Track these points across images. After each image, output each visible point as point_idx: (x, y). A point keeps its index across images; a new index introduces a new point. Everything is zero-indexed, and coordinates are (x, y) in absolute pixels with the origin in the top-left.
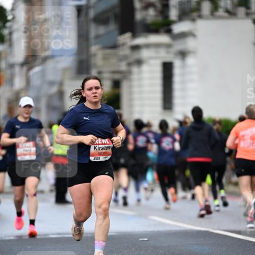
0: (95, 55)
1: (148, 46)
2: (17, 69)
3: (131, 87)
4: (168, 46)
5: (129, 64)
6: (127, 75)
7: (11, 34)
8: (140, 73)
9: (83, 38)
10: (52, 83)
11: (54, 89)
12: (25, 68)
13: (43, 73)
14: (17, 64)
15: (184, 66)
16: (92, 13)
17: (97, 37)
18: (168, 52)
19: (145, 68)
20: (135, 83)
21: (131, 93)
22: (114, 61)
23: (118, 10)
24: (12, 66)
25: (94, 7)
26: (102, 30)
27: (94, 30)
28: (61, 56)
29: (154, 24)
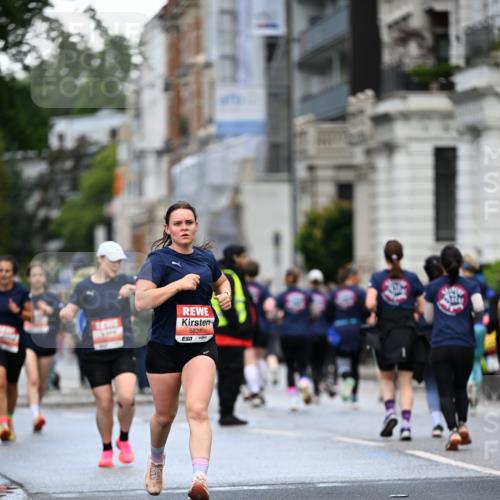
0: (303, 134)
1: (406, 116)
2: (151, 162)
3: (373, 196)
4: (447, 116)
5: (369, 152)
6: (365, 172)
7: (138, 93)
8: (390, 168)
9: (279, 99)
10: (218, 189)
11: (223, 201)
12: (166, 159)
13: (201, 169)
14: (151, 152)
15: (477, 156)
16: (296, 53)
17: (307, 98)
18: (447, 129)
19: (400, 158)
20: (381, 189)
21: (373, 209)
22: (341, 144)
23: (348, 46)
24: (140, 155)
25: (299, 41)
26: (316, 85)
27: (301, 85)
28: (237, 135)
29: (418, 73)
